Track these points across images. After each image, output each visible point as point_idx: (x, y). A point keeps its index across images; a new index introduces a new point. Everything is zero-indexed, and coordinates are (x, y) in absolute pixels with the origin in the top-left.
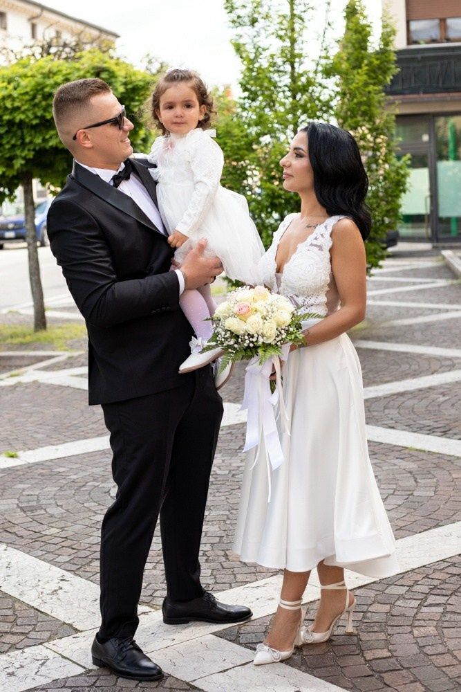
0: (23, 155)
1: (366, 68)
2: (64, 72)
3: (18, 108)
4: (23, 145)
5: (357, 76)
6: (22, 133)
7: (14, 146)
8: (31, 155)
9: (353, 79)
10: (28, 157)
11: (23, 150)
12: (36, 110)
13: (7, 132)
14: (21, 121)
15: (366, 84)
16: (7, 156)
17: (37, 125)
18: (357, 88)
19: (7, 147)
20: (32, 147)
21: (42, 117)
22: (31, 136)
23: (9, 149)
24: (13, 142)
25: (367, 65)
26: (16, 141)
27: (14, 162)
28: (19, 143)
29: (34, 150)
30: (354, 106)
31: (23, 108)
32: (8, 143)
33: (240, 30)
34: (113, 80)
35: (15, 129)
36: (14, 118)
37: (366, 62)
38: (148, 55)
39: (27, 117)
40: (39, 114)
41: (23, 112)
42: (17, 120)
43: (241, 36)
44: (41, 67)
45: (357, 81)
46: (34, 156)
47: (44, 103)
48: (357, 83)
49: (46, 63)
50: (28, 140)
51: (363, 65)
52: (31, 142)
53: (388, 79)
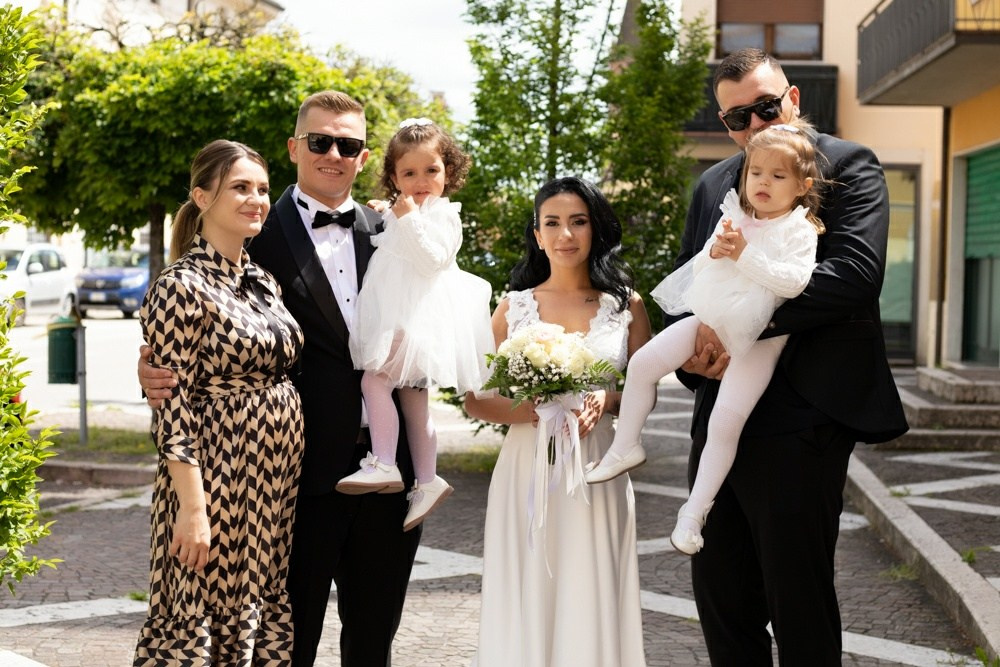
0: (156, 179)
1: (659, 96)
2: (225, 66)
3: (155, 112)
4: (157, 166)
5: (645, 106)
6: (157, 147)
7: (143, 166)
8: (166, 181)
9: (640, 109)
10: (162, 184)
11: (157, 171)
12: (181, 116)
13: (135, 145)
14: (157, 132)
15: (656, 119)
16: (133, 179)
17: (179, 138)
18: (644, 125)
19: (133, 166)
20: (168, 169)
21: (189, 129)
22: (169, 152)
23: (136, 170)
24: (143, 160)
25: (660, 93)
26: (148, 159)
27: (142, 189)
28: (151, 162)
29: (172, 174)
30: (638, 149)
31: (161, 113)
32: (135, 160)
33: (483, 28)
34: (293, 83)
35: (146, 142)
36: (148, 125)
37: (660, 88)
38: (339, 46)
39: (167, 126)
40: (184, 123)
41: (162, 119)
42: (151, 130)
43: (484, 37)
44: (192, 57)
45: (644, 114)
46: (171, 182)
47: (192, 108)
48: (645, 117)
49: (199, 52)
50: (163, 159)
51: (656, 93)
52: (168, 162)
53: (693, 113)
